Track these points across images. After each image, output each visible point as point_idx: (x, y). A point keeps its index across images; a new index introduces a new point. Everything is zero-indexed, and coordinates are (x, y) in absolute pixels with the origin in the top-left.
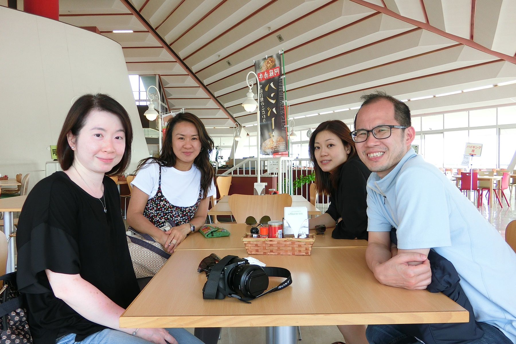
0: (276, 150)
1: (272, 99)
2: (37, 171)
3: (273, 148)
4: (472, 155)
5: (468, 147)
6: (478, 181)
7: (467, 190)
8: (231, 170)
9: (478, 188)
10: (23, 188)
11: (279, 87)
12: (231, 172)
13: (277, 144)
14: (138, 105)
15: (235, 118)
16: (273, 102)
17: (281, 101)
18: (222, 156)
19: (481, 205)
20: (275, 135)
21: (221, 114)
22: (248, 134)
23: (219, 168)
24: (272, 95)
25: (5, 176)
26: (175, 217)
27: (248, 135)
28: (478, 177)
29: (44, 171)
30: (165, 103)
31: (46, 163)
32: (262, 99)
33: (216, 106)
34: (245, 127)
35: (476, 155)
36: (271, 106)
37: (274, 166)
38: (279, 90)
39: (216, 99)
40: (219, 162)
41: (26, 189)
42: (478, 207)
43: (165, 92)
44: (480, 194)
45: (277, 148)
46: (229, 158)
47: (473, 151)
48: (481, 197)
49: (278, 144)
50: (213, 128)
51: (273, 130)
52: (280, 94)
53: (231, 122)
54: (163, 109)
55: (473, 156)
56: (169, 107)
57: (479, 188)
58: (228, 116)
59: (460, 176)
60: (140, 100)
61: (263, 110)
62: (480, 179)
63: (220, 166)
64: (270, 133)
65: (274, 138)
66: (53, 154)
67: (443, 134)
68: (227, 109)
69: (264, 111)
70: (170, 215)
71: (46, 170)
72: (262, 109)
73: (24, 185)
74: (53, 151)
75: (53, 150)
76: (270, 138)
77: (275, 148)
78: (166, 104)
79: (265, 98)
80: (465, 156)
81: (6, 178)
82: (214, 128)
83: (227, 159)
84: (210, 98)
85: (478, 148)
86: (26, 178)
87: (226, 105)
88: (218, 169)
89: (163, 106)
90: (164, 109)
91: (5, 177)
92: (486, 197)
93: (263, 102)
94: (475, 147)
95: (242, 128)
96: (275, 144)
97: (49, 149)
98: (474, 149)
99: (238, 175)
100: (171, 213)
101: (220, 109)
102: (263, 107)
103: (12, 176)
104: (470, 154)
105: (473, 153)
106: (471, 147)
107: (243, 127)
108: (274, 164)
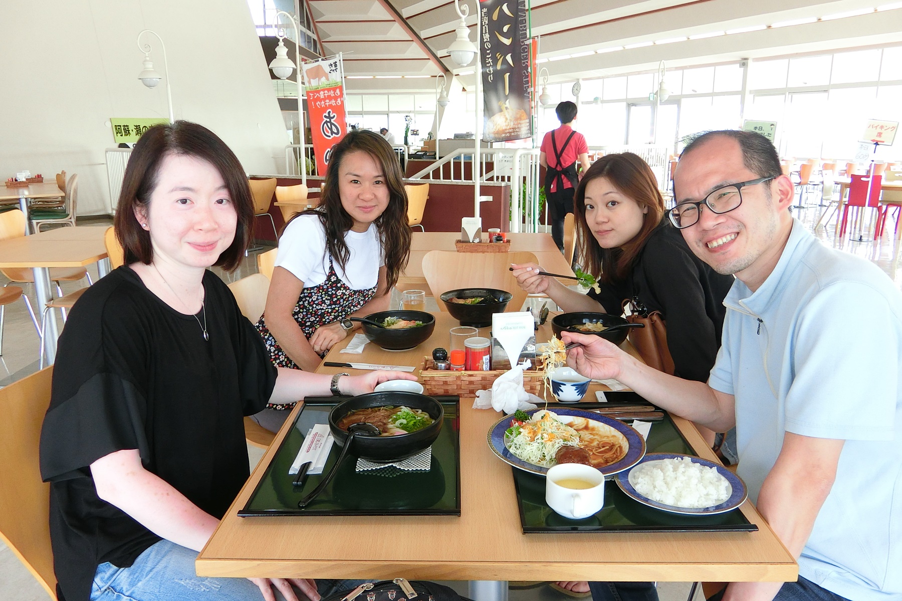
0: (512, 134)
1: (505, 35)
2: (92, 165)
3: (508, 131)
4: (877, 142)
5: (871, 127)
6: (881, 191)
7: (858, 206)
8: (430, 169)
9: (879, 204)
10: (69, 200)
11: (519, 13)
12: (429, 174)
13: (516, 123)
14: (263, 35)
15: (441, 58)
16: (507, 42)
17: (523, 42)
18: (418, 130)
19: (881, 235)
20: (511, 104)
21: (415, 50)
22: (463, 88)
23: (410, 156)
24: (505, 29)
25: (38, 175)
26: (317, 305)
27: (464, 90)
28: (884, 183)
29: (103, 164)
30: (312, 30)
31: (106, 152)
32: (487, 36)
33: (406, 35)
34: (458, 75)
35: (883, 142)
36: (504, 50)
37: (506, 164)
38: (520, 19)
39: (404, 21)
40: (411, 145)
41: (73, 201)
42: (875, 239)
43: (312, 10)
44: (883, 212)
45: (516, 132)
46: (429, 134)
47: (880, 134)
48: (883, 216)
49: (518, 124)
50: (401, 77)
51: (506, 97)
52: (521, 27)
53: (433, 67)
54: (308, 42)
55: (878, 145)
56: (320, 37)
57: (882, 204)
58: (428, 55)
59: (849, 180)
60: (265, 26)
61: (488, 58)
62: (885, 188)
63: (412, 152)
64: (501, 103)
65: (508, 112)
66: (117, 133)
67: (827, 94)
68: (425, 41)
69: (490, 60)
70: (308, 301)
71: (107, 164)
72: (488, 56)
73: (70, 196)
74: (116, 129)
75: (115, 126)
76: (501, 111)
77: (511, 131)
78: (313, 33)
79: (492, 35)
80: (863, 144)
81: (39, 179)
82: (403, 77)
83: (426, 136)
84: (394, 21)
85: (890, 130)
86: (73, 181)
87: (423, 34)
88: (409, 160)
89: (308, 36)
90: (311, 42)
91: (37, 177)
92: (893, 217)
93: (488, 42)
94: (885, 127)
95: (454, 78)
96: (512, 124)
97: (109, 124)
98: (883, 131)
99: (442, 181)
100: (310, 297)
101: (413, 41)
102: (488, 52)
103: (49, 174)
104: (873, 141)
105: (878, 139)
106: (876, 127)
107: (456, 75)
108: (506, 159)
